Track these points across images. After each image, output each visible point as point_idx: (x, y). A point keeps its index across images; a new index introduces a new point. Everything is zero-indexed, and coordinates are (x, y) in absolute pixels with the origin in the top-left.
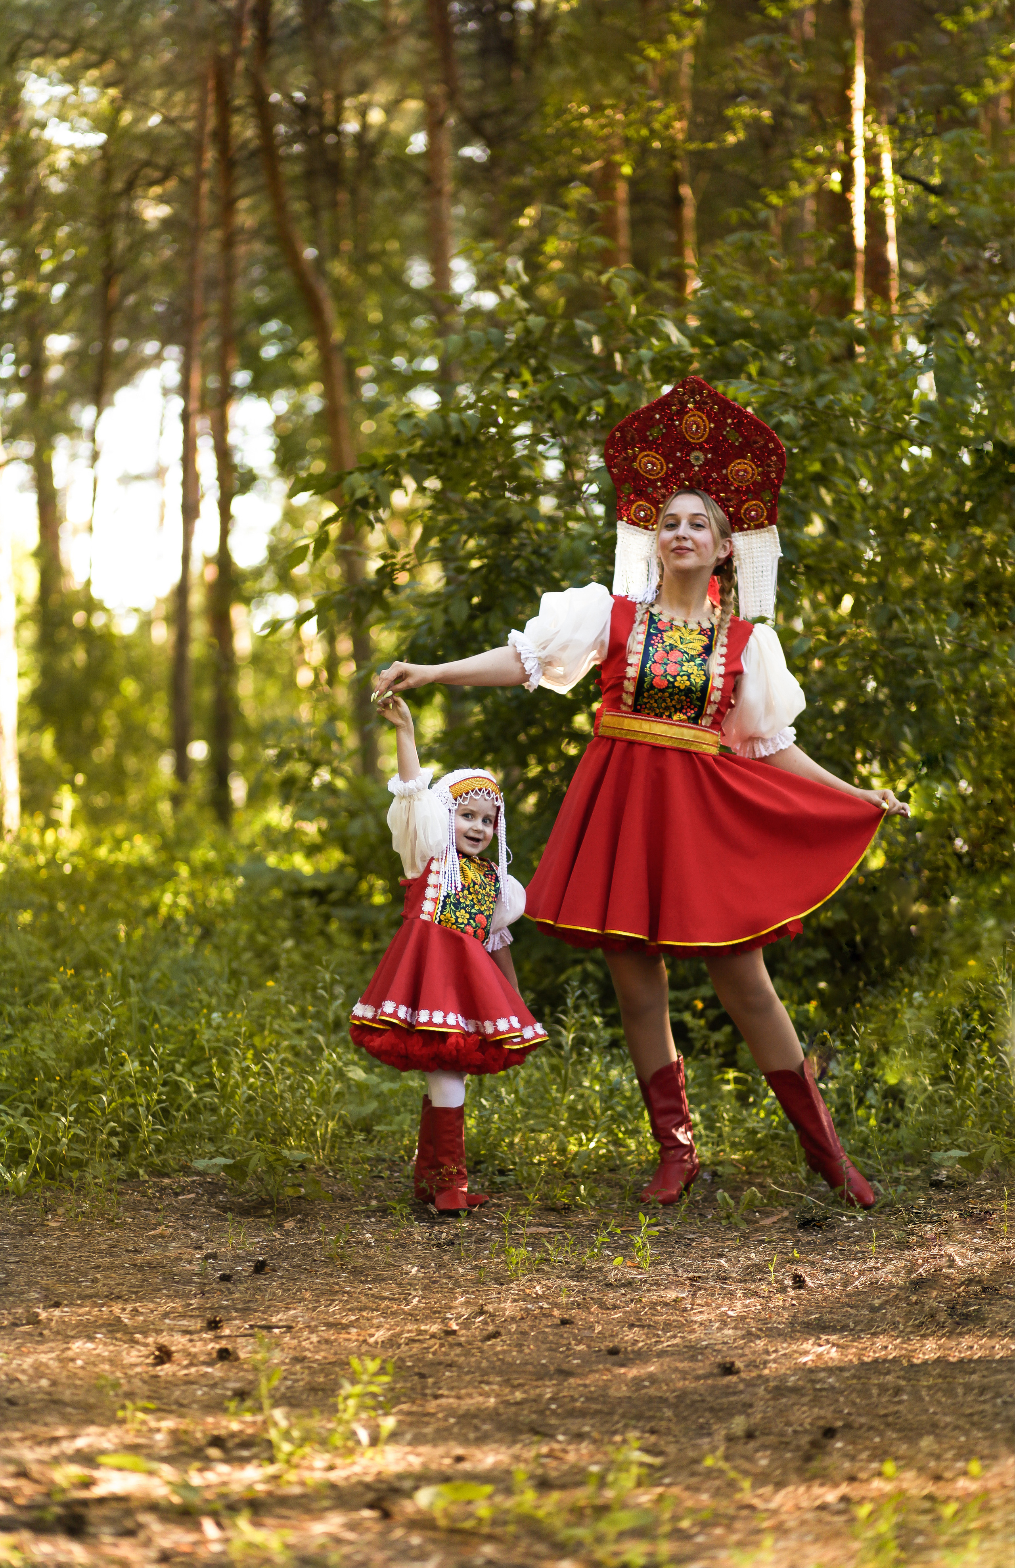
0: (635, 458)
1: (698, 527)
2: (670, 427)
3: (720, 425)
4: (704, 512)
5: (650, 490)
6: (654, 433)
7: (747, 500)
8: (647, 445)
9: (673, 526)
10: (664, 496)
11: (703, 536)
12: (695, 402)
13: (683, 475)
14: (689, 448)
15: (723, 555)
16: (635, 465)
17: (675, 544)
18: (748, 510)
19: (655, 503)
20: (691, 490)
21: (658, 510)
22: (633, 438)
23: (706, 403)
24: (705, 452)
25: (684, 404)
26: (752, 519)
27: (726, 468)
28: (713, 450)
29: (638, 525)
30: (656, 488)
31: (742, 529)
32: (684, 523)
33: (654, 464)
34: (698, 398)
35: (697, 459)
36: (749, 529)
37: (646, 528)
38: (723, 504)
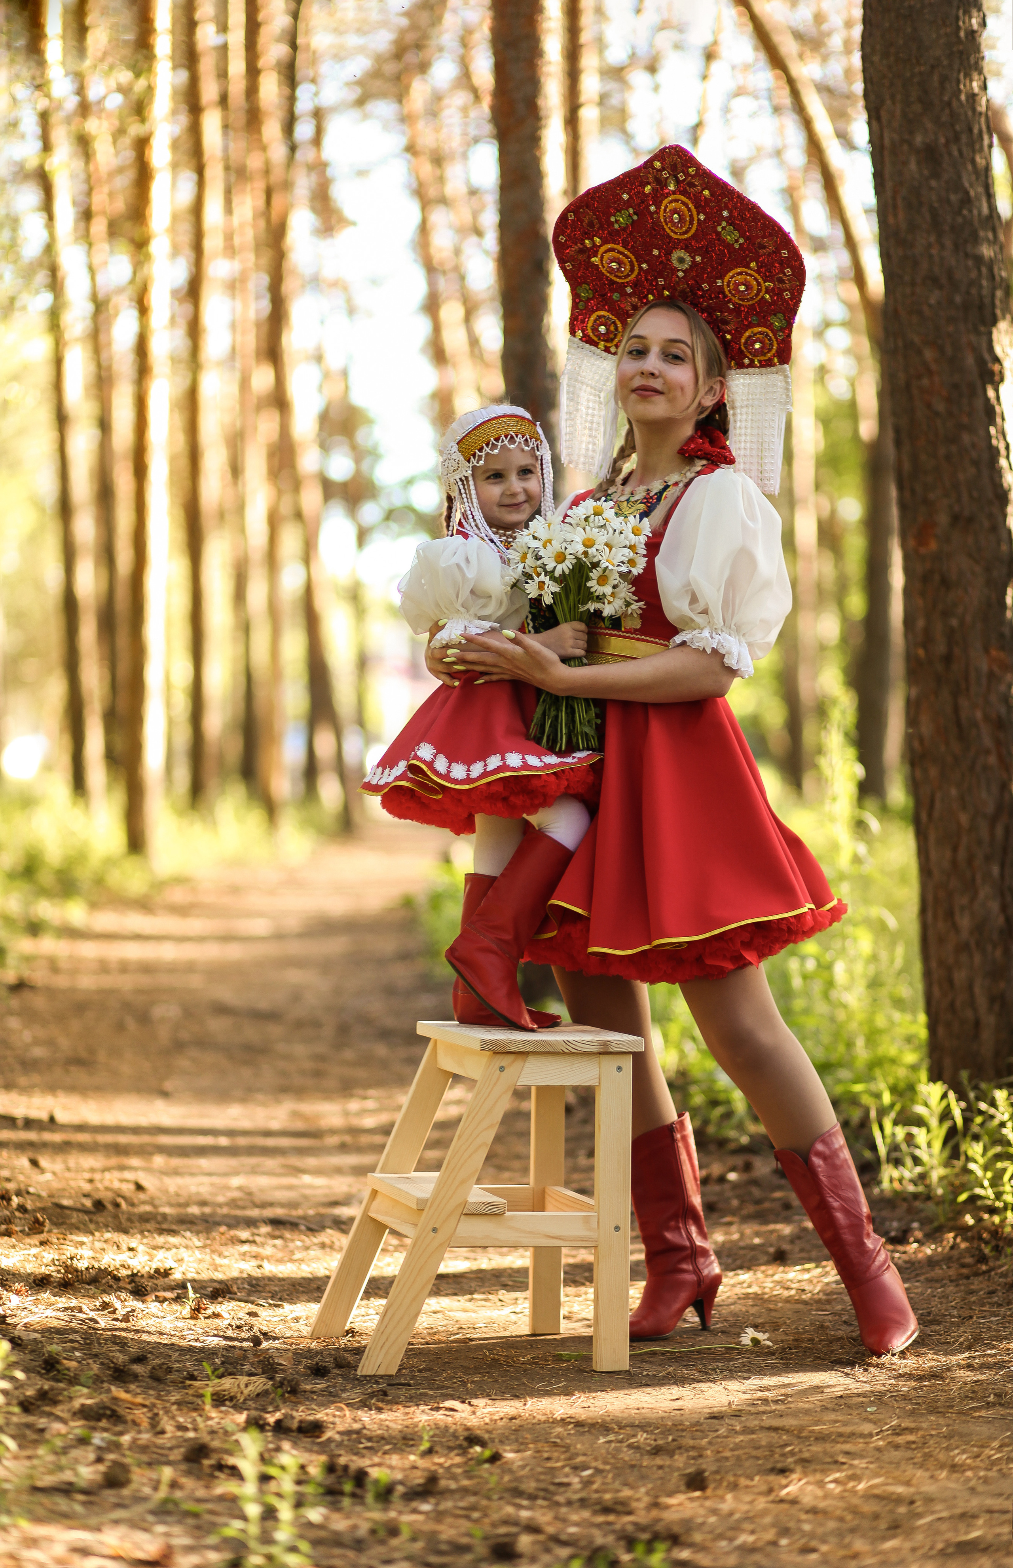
0: (594, 251)
1: (676, 359)
2: (642, 212)
3: (714, 218)
4: (686, 338)
5: (616, 296)
6: (620, 220)
7: (750, 326)
8: (611, 237)
9: (641, 353)
10: (635, 308)
11: (681, 374)
12: (678, 182)
13: (661, 281)
14: (670, 245)
15: (709, 402)
16: (595, 260)
17: (638, 382)
18: (750, 342)
19: (624, 316)
20: (670, 303)
21: (624, 324)
22: (591, 224)
23: (692, 185)
24: (692, 253)
25: (661, 184)
26: (757, 353)
27: (722, 277)
28: (705, 253)
29: (596, 344)
30: (624, 294)
31: (741, 366)
32: (655, 350)
33: (620, 263)
34: (681, 176)
35: (681, 260)
36: (751, 365)
37: (607, 350)
38: (717, 326)
